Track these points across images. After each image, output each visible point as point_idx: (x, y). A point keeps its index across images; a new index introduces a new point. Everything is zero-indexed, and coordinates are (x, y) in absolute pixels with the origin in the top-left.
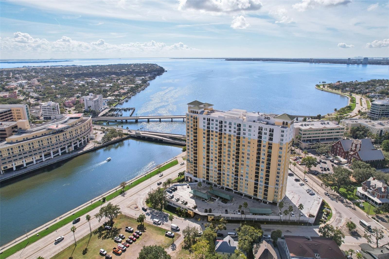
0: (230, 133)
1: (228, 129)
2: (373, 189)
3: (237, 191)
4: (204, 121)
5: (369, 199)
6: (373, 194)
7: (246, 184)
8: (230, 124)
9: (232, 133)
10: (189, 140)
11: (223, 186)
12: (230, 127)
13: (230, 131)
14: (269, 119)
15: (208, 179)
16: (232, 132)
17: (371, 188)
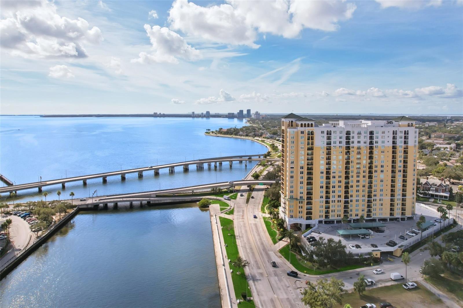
0: (359, 145)
1: (356, 140)
2: (435, 187)
3: (371, 217)
4: (322, 135)
5: (437, 196)
6: (437, 190)
7: (381, 205)
8: (359, 133)
9: (362, 145)
10: (293, 168)
11: (351, 217)
12: (359, 137)
13: (359, 142)
14: (392, 123)
15: (327, 217)
16: (362, 143)
17: (433, 186)
